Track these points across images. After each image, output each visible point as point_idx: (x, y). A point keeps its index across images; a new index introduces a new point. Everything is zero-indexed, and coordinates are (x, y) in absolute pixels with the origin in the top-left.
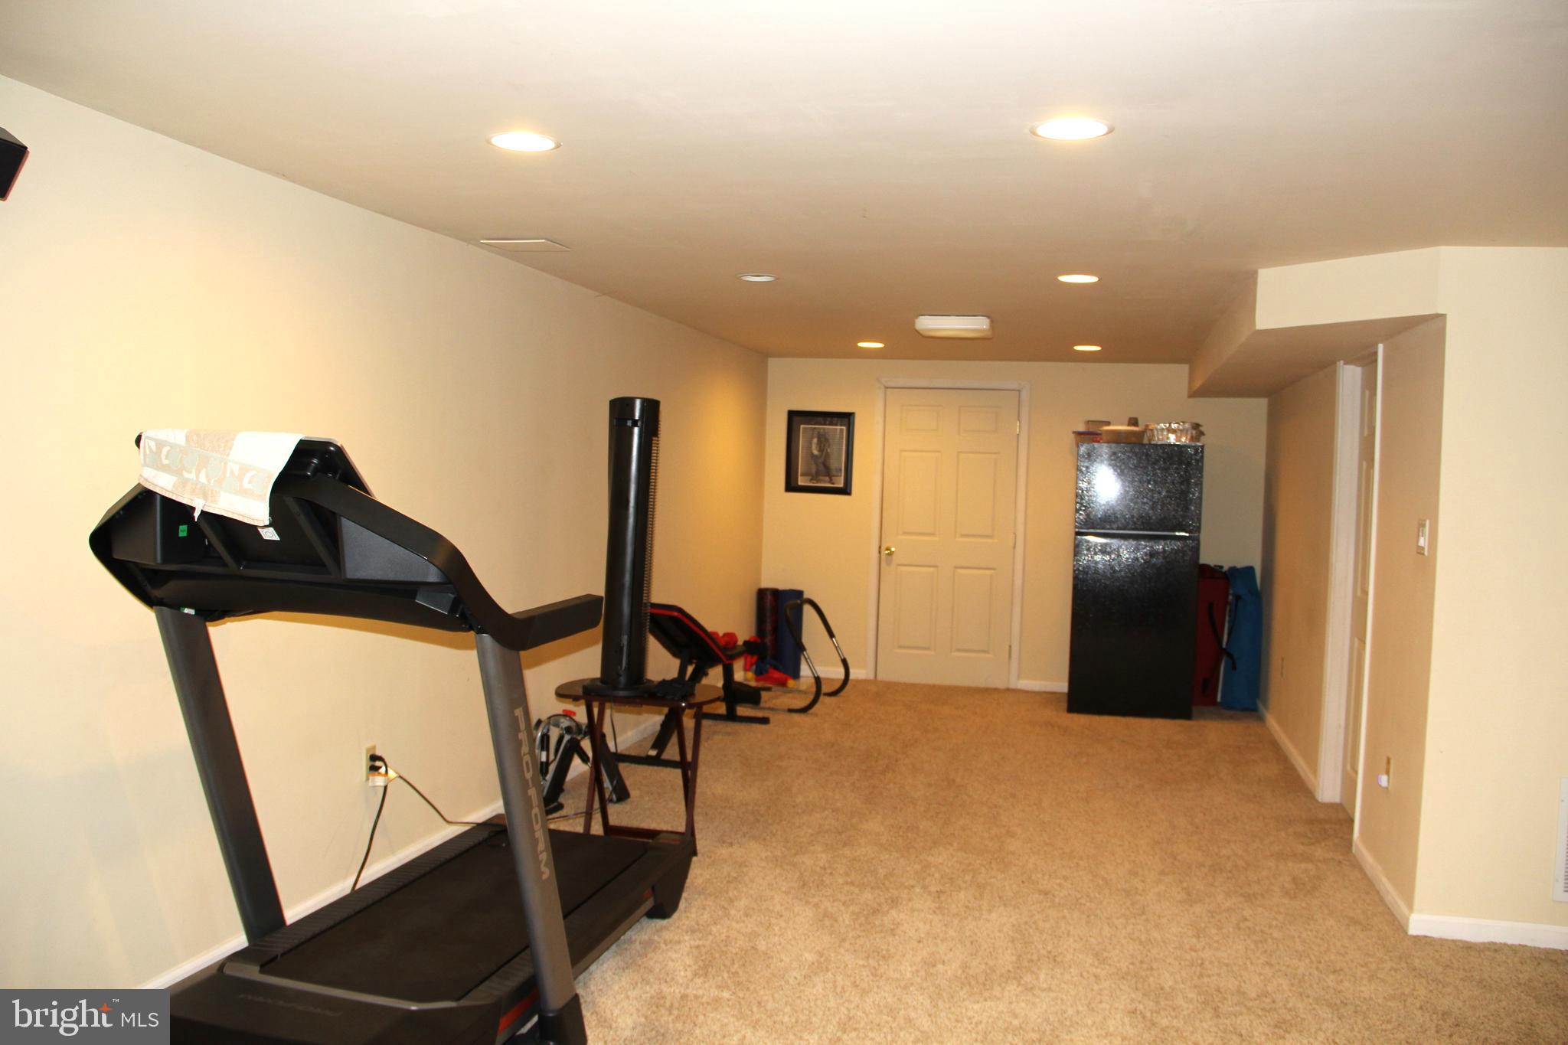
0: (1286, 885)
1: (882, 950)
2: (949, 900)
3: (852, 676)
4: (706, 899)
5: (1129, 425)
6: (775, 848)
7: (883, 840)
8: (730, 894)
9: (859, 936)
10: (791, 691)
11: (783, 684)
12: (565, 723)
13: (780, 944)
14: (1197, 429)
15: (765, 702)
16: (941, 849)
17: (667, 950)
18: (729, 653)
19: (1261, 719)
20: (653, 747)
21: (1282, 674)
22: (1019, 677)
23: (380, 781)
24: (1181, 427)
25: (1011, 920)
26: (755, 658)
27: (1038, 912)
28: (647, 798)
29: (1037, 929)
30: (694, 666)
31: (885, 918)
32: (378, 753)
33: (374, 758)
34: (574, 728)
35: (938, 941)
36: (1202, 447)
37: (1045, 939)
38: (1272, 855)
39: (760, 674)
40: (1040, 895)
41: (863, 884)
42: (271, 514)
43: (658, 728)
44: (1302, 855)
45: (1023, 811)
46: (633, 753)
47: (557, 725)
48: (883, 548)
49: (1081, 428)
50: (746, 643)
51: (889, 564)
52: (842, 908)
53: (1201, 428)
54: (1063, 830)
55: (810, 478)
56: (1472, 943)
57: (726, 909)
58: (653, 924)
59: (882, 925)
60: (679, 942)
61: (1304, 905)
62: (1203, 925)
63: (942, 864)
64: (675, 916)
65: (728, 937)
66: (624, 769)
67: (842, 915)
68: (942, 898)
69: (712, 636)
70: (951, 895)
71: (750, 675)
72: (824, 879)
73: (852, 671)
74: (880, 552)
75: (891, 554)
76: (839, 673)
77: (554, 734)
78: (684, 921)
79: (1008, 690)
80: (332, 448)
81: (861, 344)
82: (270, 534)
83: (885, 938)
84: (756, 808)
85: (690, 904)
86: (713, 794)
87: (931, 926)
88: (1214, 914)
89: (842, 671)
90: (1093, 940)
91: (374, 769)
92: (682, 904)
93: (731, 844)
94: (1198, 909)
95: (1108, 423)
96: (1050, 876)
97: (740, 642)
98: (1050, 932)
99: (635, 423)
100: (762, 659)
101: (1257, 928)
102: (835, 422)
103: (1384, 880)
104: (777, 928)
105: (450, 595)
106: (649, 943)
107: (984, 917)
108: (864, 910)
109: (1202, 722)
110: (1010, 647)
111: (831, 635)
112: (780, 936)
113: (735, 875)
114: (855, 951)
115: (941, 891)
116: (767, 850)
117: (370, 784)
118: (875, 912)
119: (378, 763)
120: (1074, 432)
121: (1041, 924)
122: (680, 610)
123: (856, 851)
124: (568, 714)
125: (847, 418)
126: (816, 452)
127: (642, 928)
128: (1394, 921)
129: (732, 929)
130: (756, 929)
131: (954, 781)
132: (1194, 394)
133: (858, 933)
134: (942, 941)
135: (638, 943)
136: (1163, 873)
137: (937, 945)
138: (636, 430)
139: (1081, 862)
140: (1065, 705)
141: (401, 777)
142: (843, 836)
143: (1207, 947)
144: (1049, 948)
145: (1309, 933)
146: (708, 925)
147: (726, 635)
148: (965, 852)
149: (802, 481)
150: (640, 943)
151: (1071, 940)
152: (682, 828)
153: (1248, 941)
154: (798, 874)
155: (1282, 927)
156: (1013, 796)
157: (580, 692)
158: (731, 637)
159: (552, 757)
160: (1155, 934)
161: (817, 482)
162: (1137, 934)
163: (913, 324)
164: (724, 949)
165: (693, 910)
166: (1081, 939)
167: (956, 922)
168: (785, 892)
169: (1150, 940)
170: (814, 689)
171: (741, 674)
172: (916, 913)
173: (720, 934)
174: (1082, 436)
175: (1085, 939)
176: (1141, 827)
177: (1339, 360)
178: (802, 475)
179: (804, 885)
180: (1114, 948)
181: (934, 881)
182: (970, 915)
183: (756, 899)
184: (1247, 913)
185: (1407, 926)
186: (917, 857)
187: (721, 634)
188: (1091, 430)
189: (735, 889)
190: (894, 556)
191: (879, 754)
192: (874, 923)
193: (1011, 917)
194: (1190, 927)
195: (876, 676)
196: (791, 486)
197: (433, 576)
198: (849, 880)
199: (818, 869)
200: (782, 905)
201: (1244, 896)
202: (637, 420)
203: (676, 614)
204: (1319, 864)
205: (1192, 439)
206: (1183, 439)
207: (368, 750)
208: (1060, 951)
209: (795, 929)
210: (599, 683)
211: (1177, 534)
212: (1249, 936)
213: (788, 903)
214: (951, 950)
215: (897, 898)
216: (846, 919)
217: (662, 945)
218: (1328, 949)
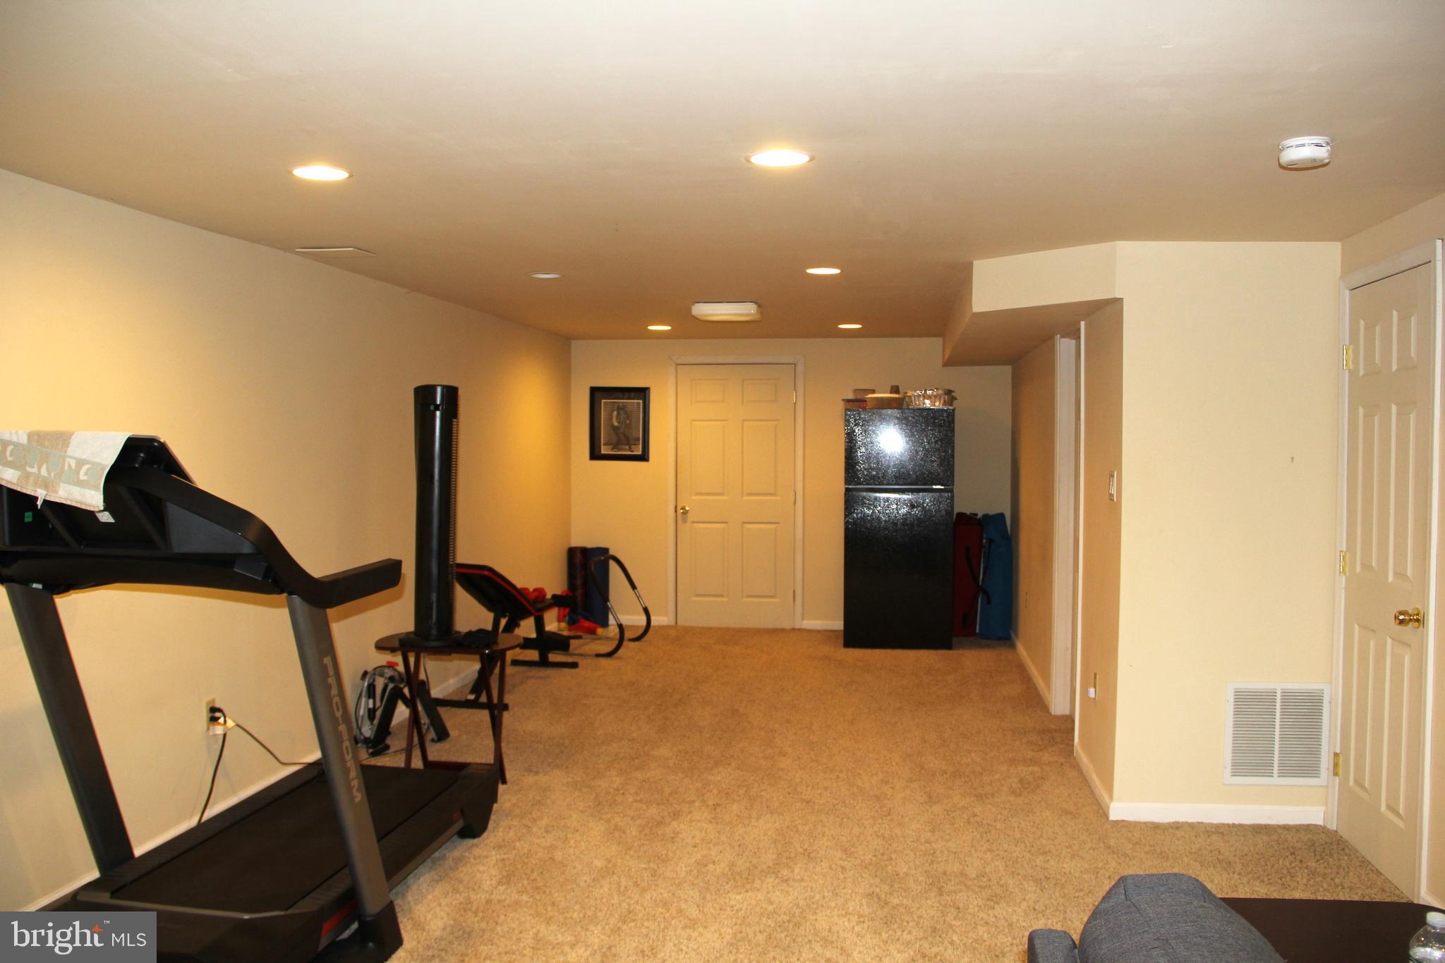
0: (1014, 785)
1: (662, 855)
2: (724, 811)
3: (653, 623)
4: (512, 820)
5: (891, 393)
6: (575, 774)
7: (671, 763)
8: (534, 815)
9: (643, 845)
10: (600, 639)
11: (593, 632)
12: (389, 673)
13: (574, 854)
14: (950, 395)
15: (576, 649)
16: (720, 769)
17: (476, 864)
18: (539, 606)
19: (1013, 646)
20: (472, 692)
21: (1026, 607)
22: (803, 619)
23: (219, 730)
24: (935, 393)
25: (775, 825)
26: (567, 610)
27: (800, 818)
28: (465, 737)
29: (797, 831)
30: (507, 618)
31: (667, 829)
32: (217, 705)
33: (213, 710)
34: (397, 677)
35: (711, 845)
36: (954, 410)
37: (803, 840)
38: (1005, 762)
39: (572, 623)
40: (802, 803)
41: (651, 801)
42: (105, 501)
43: (476, 675)
44: (1031, 760)
45: (795, 734)
46: (455, 698)
47: (382, 675)
48: (679, 508)
49: (851, 396)
50: (554, 596)
51: (685, 521)
52: (630, 822)
53: (953, 394)
54: (828, 748)
55: (611, 447)
56: (1159, 823)
57: (529, 827)
58: (465, 843)
59: (663, 835)
60: (487, 857)
61: (1026, 801)
62: (938, 822)
63: (720, 781)
64: (485, 835)
65: (530, 850)
66: (444, 712)
67: (630, 829)
68: (718, 810)
69: (522, 592)
70: (725, 807)
71: (563, 625)
72: (617, 798)
73: (653, 618)
74: (676, 511)
75: (685, 513)
76: (641, 620)
77: (380, 683)
78: (491, 839)
79: (793, 629)
80: (156, 444)
81: (651, 328)
82: (106, 518)
83: (665, 845)
84: (561, 741)
85: (498, 825)
86: (524, 731)
87: (706, 833)
88: (950, 812)
89: (644, 618)
90: (844, 839)
91: (214, 720)
92: (491, 825)
93: (537, 773)
94: (936, 809)
95: (873, 391)
96: (813, 787)
97: (549, 596)
98: (807, 834)
99: (437, 408)
100: (573, 610)
101: (984, 822)
102: (632, 396)
103: (1095, 777)
104: (572, 842)
105: (263, 563)
106: (460, 860)
107: (752, 824)
108: (649, 823)
109: (961, 652)
110: (794, 591)
111: (634, 587)
112: (575, 848)
113: (540, 799)
114: (638, 857)
115: (718, 805)
116: (568, 777)
117: (211, 733)
118: (659, 824)
119: (217, 714)
120: (843, 400)
121: (800, 828)
122: (491, 570)
123: (646, 774)
124: (391, 665)
125: (643, 393)
126: (616, 424)
127: (455, 847)
128: (1099, 809)
129: (533, 845)
130: (554, 842)
131: (737, 711)
132: (948, 363)
133: (643, 842)
134: (714, 845)
135: (451, 859)
136: (911, 780)
137: (710, 849)
138: (438, 413)
139: (841, 775)
140: (841, 641)
141: (238, 725)
142: (636, 761)
143: (940, 839)
144: (805, 847)
145: (1028, 824)
146: (513, 842)
147: (535, 590)
148: (742, 771)
149: (604, 450)
150: (453, 859)
151: (825, 840)
152: (491, 760)
153: (975, 833)
154: (594, 795)
155: (1005, 820)
156: (788, 721)
157: (396, 644)
158: (540, 592)
159: (378, 704)
160: (898, 831)
161: (618, 451)
162: (882, 831)
163: (690, 310)
164: (526, 861)
165: (501, 829)
166: (834, 838)
167: (728, 828)
168: (582, 811)
169: (892, 836)
170: (618, 637)
171: (553, 623)
172: (694, 823)
173: (523, 848)
174: (851, 403)
175: (837, 838)
176: (896, 743)
177: (1057, 334)
178: (604, 445)
179: (599, 804)
180: (861, 844)
181: (712, 797)
182: (740, 822)
183: (557, 819)
184: (977, 810)
185: (1109, 813)
186: (699, 776)
187: (531, 590)
188: (858, 397)
189: (538, 810)
190: (689, 515)
191: (674, 691)
192: (657, 834)
193: (775, 823)
194: (927, 824)
195: (676, 623)
196: (595, 455)
197: (247, 549)
198: (639, 799)
199: (612, 790)
200: (578, 822)
201: (977, 797)
202: (439, 405)
203: (486, 573)
204: (1044, 767)
205: (945, 404)
206: (937, 404)
207: (208, 703)
208: (814, 848)
209: (588, 841)
210: (412, 636)
211: (934, 487)
212: (976, 829)
213: (583, 820)
214: (721, 852)
215: (679, 811)
216: (634, 831)
217: (472, 860)
218: (1041, 836)
